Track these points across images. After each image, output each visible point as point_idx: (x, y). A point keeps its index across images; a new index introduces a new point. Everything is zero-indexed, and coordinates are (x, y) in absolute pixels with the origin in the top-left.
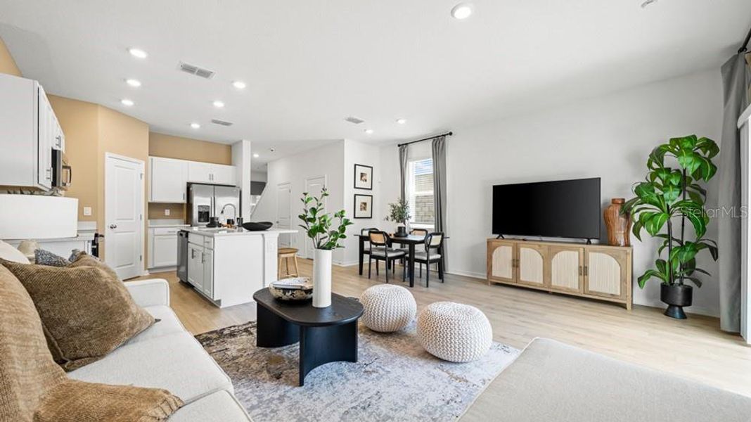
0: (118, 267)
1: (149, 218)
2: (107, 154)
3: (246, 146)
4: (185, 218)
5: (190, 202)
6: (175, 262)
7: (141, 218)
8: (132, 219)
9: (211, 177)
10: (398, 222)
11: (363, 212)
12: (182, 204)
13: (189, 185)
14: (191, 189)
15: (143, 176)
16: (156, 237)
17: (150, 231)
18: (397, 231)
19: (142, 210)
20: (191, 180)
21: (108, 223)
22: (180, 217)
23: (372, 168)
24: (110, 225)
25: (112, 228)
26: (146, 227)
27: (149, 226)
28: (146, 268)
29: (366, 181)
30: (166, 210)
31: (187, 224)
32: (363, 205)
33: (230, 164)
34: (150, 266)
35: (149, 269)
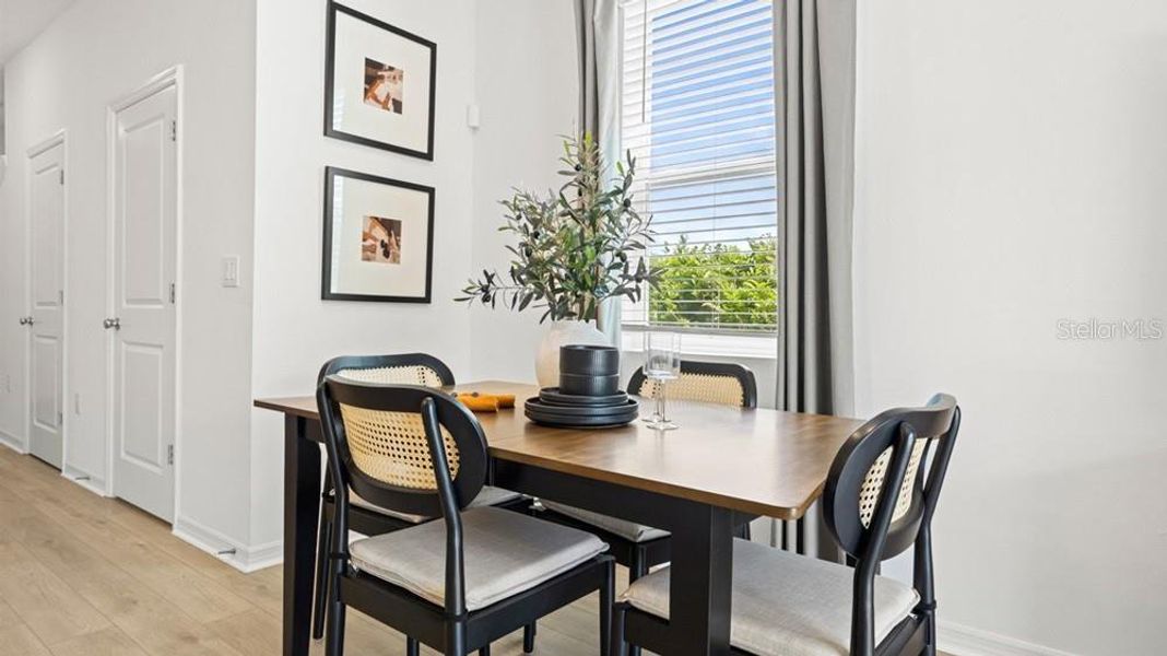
10: (560, 311)
11: (380, 266)
18: (555, 380)
23: (433, 47)
29: (398, 107)
32: (380, 234)
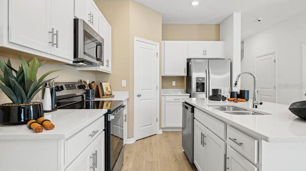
0: (142, 127)
1: (162, 88)
2: (136, 38)
3: (237, 18)
4: (185, 88)
5: (190, 75)
6: (181, 125)
7: (157, 89)
8: (151, 89)
9: (205, 52)
12: (183, 77)
13: (189, 60)
14: (190, 64)
15: (158, 55)
16: (167, 103)
17: (163, 98)
19: (158, 82)
20: (189, 57)
21: (136, 93)
22: (182, 87)
24: (137, 94)
25: (138, 96)
26: (161, 96)
27: (162, 94)
28: (161, 128)
30: (173, 82)
31: (187, 92)
33: (218, 40)
34: (163, 126)
35: (162, 128)
